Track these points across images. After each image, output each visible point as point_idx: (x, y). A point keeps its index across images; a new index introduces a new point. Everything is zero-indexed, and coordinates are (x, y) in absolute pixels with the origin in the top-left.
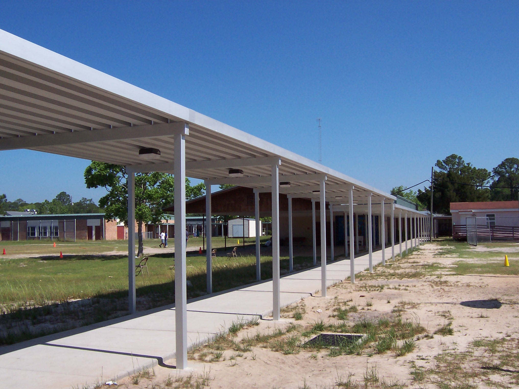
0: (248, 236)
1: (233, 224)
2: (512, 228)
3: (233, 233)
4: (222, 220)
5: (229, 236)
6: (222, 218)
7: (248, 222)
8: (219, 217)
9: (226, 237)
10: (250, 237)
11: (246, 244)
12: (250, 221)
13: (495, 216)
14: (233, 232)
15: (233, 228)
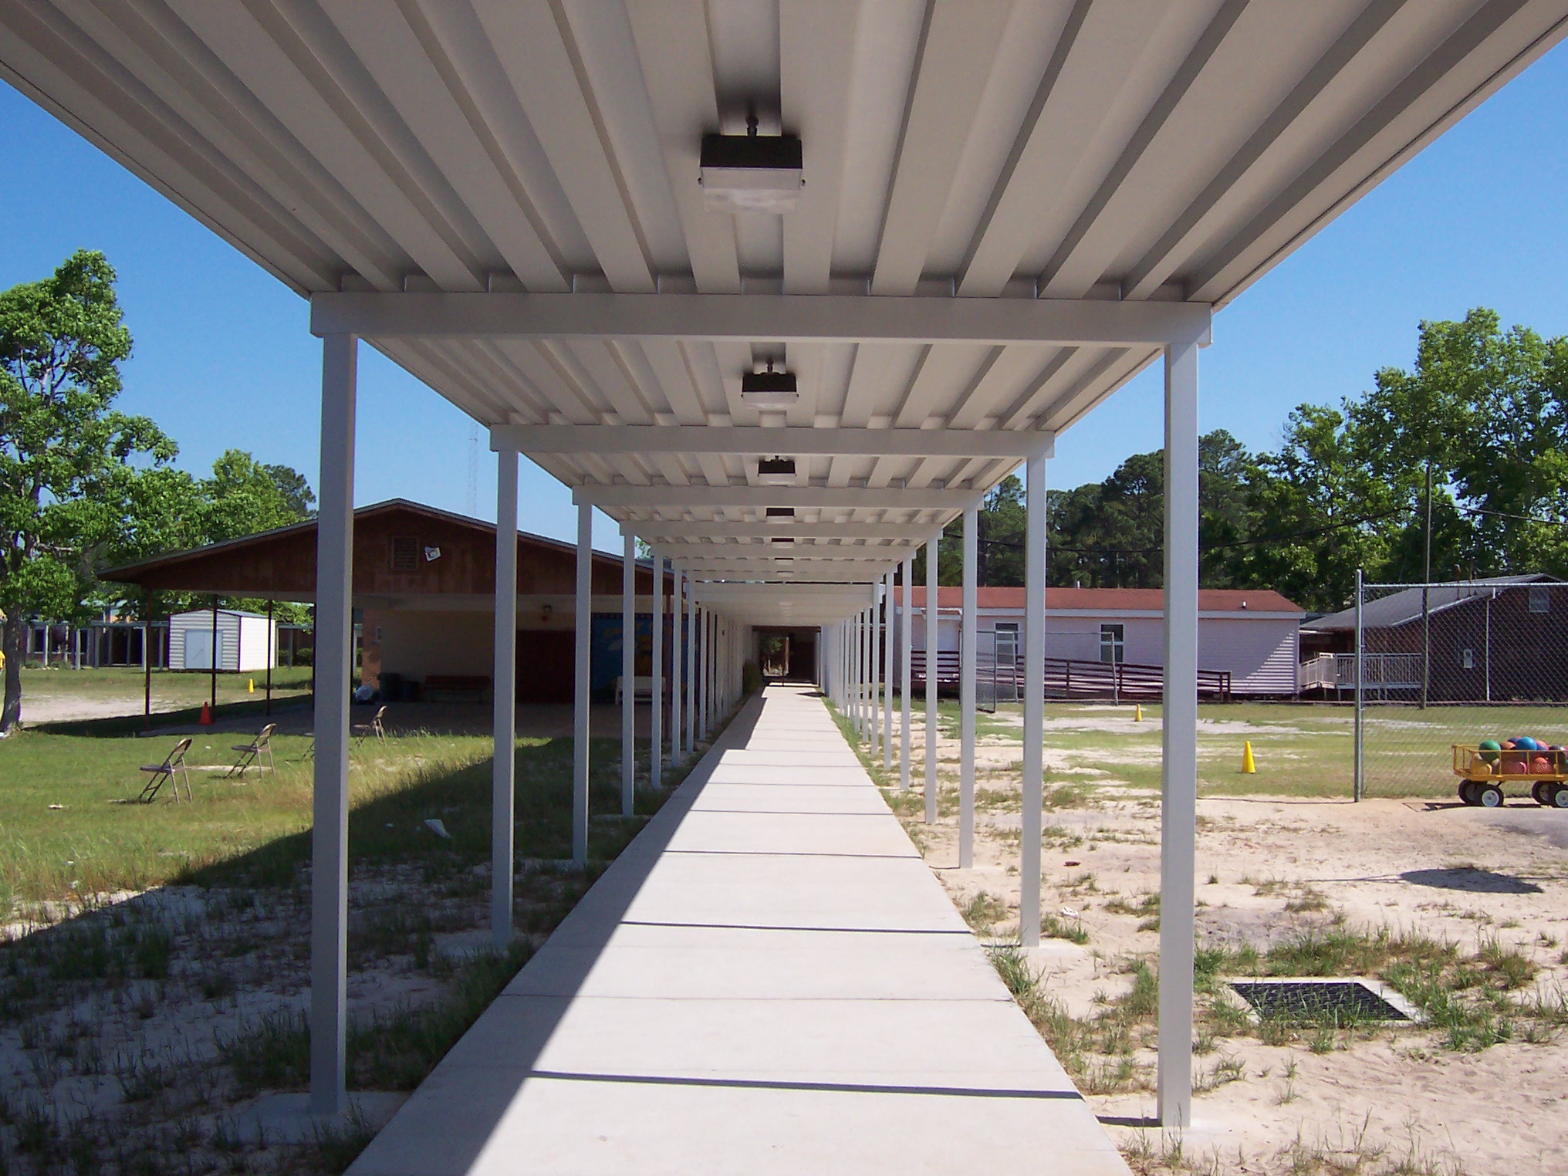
0: (236, 668)
1: (188, 627)
2: (1065, 664)
3: (185, 657)
4: (133, 612)
5: (171, 667)
6: (134, 607)
7: (237, 624)
8: (124, 602)
9: (152, 669)
10: (241, 669)
11: (276, 694)
12: (242, 619)
13: (1019, 628)
14: (185, 653)
15: (185, 641)
